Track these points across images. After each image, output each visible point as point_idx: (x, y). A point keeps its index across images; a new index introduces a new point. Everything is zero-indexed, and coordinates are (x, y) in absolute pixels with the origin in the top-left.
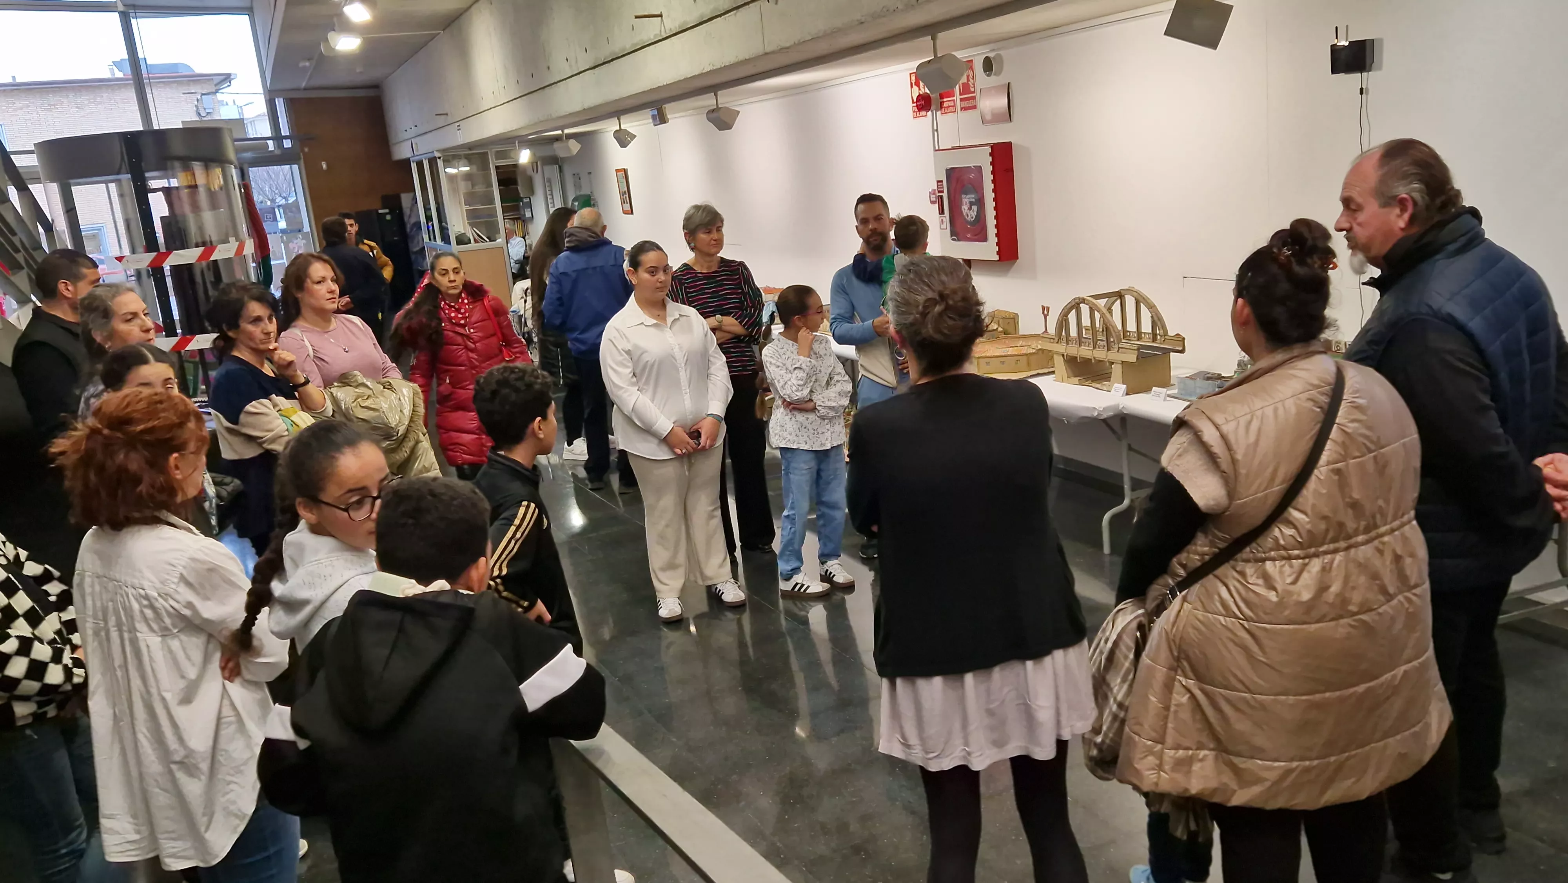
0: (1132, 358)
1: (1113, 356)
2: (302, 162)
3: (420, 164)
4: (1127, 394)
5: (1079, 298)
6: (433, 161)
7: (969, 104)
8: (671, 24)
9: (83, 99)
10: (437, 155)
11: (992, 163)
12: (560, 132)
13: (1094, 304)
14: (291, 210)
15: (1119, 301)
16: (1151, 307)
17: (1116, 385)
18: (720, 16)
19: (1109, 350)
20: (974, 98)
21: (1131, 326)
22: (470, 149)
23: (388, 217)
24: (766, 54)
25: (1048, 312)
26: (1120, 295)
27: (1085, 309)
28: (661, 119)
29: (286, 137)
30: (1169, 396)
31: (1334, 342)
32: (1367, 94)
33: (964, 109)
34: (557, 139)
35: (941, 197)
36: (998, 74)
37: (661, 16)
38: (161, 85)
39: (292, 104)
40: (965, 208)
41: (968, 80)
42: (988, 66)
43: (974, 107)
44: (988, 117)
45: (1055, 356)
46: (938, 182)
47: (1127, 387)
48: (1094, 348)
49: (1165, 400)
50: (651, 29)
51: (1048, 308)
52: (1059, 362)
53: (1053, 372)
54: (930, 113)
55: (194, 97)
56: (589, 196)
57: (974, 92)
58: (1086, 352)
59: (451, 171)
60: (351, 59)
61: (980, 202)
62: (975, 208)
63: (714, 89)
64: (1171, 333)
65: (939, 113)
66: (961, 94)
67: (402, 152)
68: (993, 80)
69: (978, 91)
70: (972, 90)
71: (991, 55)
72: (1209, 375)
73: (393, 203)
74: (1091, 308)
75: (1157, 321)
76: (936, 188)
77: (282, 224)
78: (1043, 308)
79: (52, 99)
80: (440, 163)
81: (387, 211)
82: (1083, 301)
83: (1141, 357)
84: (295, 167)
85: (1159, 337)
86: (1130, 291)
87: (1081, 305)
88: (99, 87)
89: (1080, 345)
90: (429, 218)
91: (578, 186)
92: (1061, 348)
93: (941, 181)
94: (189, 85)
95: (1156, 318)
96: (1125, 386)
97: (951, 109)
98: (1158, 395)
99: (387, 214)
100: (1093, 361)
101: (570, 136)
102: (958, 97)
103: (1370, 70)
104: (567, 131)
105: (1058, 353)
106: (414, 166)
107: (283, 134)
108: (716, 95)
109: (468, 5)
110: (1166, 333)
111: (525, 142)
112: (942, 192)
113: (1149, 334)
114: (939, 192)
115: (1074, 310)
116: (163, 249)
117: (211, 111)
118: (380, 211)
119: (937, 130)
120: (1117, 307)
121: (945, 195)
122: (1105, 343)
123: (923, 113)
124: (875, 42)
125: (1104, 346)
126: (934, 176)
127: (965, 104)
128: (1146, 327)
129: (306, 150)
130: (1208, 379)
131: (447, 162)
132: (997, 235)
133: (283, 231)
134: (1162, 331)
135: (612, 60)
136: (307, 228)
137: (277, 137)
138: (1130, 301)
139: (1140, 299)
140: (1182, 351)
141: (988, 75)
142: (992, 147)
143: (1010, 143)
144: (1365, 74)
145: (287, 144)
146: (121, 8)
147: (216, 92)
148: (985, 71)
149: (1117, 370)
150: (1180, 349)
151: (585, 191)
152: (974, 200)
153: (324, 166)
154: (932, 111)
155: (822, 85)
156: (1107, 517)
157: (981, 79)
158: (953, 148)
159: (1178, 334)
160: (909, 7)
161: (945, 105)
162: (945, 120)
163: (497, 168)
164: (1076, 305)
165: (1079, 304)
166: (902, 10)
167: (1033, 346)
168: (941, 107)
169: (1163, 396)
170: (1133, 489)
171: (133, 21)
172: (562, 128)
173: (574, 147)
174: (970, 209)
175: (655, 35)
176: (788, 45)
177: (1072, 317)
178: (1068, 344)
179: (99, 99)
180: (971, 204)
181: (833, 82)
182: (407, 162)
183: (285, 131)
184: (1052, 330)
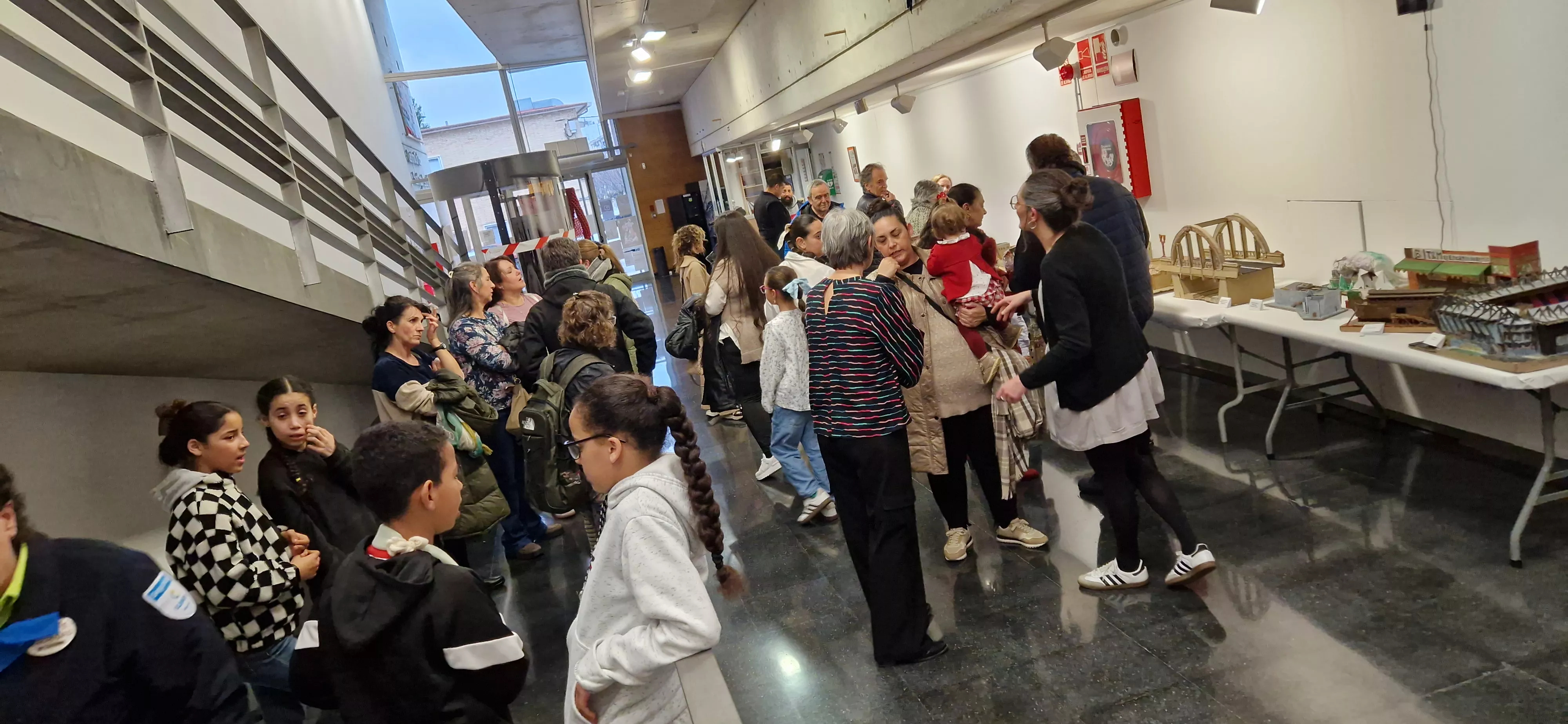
0: (1234, 274)
1: (1219, 273)
2: (628, 164)
3: (708, 158)
4: (1232, 305)
5: (1187, 227)
6: (716, 156)
7: (1104, 71)
8: (852, 38)
9: (491, 132)
10: (718, 150)
11: (1122, 118)
12: (796, 125)
13: (1199, 231)
14: (622, 201)
15: (1226, 227)
16: (1254, 230)
17: (1223, 298)
18: (883, 27)
19: (1215, 269)
20: (1107, 64)
21: (1239, 247)
22: (742, 143)
23: (690, 200)
24: (915, 54)
25: (1165, 239)
26: (1227, 221)
27: (1193, 235)
28: (861, 108)
29: (617, 148)
30: (1266, 305)
31: (1413, 251)
32: (1432, 28)
33: (1099, 75)
34: (797, 129)
35: (1085, 149)
36: (1124, 43)
37: (844, 32)
38: (541, 116)
39: (619, 123)
40: (1104, 156)
41: (1101, 50)
42: (1115, 37)
43: (1107, 72)
44: (1119, 79)
45: (1173, 277)
46: (1081, 136)
47: (1232, 300)
48: (1203, 267)
49: (1261, 309)
50: (839, 43)
51: (1165, 236)
52: (1176, 281)
53: (1172, 290)
54: (1073, 80)
55: (563, 123)
56: (831, 170)
57: (1106, 60)
58: (1196, 271)
59: (730, 160)
60: (644, 87)
61: (1115, 150)
62: (1112, 155)
63: (895, 81)
64: (1272, 250)
65: (1080, 80)
66: (1096, 63)
67: (696, 151)
68: (1121, 48)
69: (1109, 58)
70: (1105, 58)
71: (1118, 28)
72: (1300, 286)
73: (694, 189)
74: (1197, 234)
75: (1260, 242)
76: (1080, 141)
77: (617, 212)
78: (1161, 237)
79: (470, 135)
80: (720, 156)
81: (689, 195)
82: (1191, 229)
83: (1242, 273)
84: (624, 169)
85: (1262, 254)
86: (1234, 217)
87: (1190, 232)
88: (500, 123)
89: (1192, 266)
90: (717, 198)
91: (822, 163)
92: (1177, 269)
93: (1084, 136)
94: (559, 115)
95: (1257, 239)
96: (1230, 299)
97: (1089, 75)
98: (1254, 305)
99: (689, 197)
100: (1203, 279)
101: (806, 128)
102: (1094, 65)
103: (1432, 8)
104: (802, 124)
105: (1174, 274)
106: (705, 160)
107: (614, 146)
108: (897, 86)
109: (726, 37)
110: (1267, 251)
111: (775, 134)
112: (1085, 144)
113: (1253, 252)
114: (1083, 145)
115: (1184, 238)
116: (513, 241)
117: (575, 131)
118: (684, 196)
119: (1080, 94)
120: (1225, 231)
121: (1088, 147)
122: (1210, 263)
123: (1068, 81)
124: (1001, 34)
125: (1211, 266)
126: (1078, 132)
127: (1101, 70)
128: (1251, 247)
129: (631, 155)
130: (1300, 289)
131: (727, 155)
132: (1131, 177)
133: (618, 217)
134: (1263, 250)
135: (817, 69)
136: (634, 214)
137: (610, 149)
138: (1236, 226)
139: (1243, 223)
140: (1282, 266)
141: (1116, 45)
142: (1121, 105)
143: (1138, 99)
144: (1428, 12)
145: (617, 152)
146: (500, 67)
147: (578, 117)
148: (1113, 42)
149: (1223, 285)
150: (1280, 264)
151: (828, 167)
152: (1110, 149)
153: (644, 166)
154: (1075, 79)
155: (991, 66)
156: (1223, 410)
157: (1111, 49)
158: (1094, 107)
159: (1277, 252)
160: (1007, 8)
161: (1085, 72)
162: (1085, 85)
163: (762, 155)
164: (1186, 232)
165: (1188, 232)
166: (1002, 11)
167: (1157, 269)
168: (1082, 75)
169: (1259, 306)
170: (1246, 385)
171: (508, 74)
172: (798, 121)
173: (808, 135)
174: (1108, 157)
175: (843, 47)
176: (928, 46)
177: (1184, 242)
178: (1182, 265)
179: (500, 132)
180: (1109, 153)
181: (1001, 62)
182: (700, 158)
183: (615, 143)
184: (1169, 253)
